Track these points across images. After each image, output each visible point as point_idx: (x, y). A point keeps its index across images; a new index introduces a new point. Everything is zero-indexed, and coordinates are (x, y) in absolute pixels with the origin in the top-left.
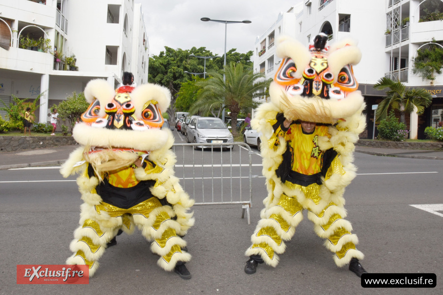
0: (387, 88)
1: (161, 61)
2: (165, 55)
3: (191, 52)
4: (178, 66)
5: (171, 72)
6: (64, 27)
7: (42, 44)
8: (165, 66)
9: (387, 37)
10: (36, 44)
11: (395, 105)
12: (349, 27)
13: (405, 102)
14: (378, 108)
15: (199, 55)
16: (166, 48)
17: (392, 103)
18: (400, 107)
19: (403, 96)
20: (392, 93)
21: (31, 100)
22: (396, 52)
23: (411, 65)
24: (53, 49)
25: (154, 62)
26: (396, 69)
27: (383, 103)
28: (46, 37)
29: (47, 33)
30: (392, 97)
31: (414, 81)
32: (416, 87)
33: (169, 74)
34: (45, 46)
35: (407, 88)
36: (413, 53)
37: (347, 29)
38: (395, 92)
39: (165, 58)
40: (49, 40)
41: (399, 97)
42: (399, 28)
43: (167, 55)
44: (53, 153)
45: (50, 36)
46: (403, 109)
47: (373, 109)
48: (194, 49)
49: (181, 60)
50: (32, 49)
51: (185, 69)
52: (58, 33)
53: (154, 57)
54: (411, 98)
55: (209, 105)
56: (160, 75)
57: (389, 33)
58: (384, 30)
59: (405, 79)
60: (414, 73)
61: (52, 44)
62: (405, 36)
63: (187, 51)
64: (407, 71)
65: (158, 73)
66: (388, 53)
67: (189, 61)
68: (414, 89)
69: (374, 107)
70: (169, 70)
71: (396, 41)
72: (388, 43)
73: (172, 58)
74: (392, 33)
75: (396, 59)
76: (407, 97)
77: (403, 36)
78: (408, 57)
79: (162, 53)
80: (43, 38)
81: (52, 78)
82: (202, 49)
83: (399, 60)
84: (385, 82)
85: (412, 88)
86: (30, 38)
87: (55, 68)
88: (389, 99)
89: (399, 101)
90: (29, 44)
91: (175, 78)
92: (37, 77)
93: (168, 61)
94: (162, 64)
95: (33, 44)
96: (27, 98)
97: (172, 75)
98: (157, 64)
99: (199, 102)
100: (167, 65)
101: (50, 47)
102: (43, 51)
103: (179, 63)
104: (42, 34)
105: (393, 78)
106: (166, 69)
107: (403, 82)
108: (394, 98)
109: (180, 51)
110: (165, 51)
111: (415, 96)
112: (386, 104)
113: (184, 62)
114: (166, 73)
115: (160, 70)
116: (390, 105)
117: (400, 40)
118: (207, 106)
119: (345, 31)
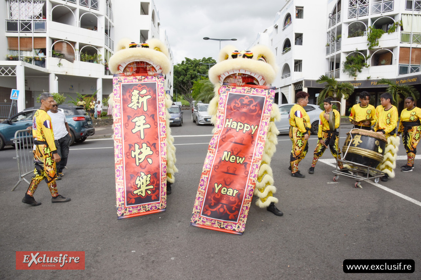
0: (325, 83)
1: (182, 67)
2: (185, 63)
3: (203, 61)
4: (194, 71)
5: (189, 74)
6: (111, 46)
7: (96, 58)
8: (185, 71)
9: (327, 48)
10: (92, 58)
11: (330, 94)
12: (302, 42)
13: (337, 91)
14: (319, 96)
15: (207, 63)
16: (186, 58)
17: (328, 93)
18: (333, 95)
19: (335, 87)
20: (328, 86)
21: (90, 96)
22: (332, 59)
23: (342, 67)
24: (104, 61)
25: (178, 68)
26: (333, 69)
27: (322, 92)
28: (99, 53)
29: (99, 51)
30: (329, 88)
31: (344, 77)
32: (344, 82)
33: (188, 75)
34: (98, 59)
35: (338, 82)
36: (343, 59)
37: (301, 43)
38: (331, 85)
39: (185, 65)
40: (100, 55)
41: (333, 88)
42: (335, 42)
43: (186, 63)
44: (103, 130)
45: (101, 53)
46: (335, 96)
47: (316, 96)
48: (204, 58)
49: (196, 66)
50: (90, 61)
51: (199, 72)
52: (107, 50)
53: (178, 65)
54: (340, 89)
55: (208, 96)
56: (182, 76)
57: (328, 45)
58: (325, 43)
59: (338, 76)
60: (344, 72)
61: (103, 58)
62: (339, 48)
63: (200, 60)
64: (339, 71)
65: (181, 75)
66: (328, 59)
67: (201, 67)
68: (342, 83)
69: (317, 95)
70: (188, 73)
71: (333, 51)
72: (328, 52)
73: (190, 65)
74: (331, 45)
75: (333, 63)
76: (338, 88)
77: (337, 47)
78: (340, 61)
79: (183, 62)
80: (97, 54)
81: (104, 81)
82: (210, 59)
83: (334, 64)
84: (324, 78)
85: (341, 82)
86: (88, 54)
87: (106, 74)
88: (326, 90)
89: (333, 91)
90: (88, 58)
91: (192, 78)
92: (94, 80)
93: (187, 67)
94: (183, 69)
95: (90, 58)
96: (87, 94)
97: (189, 76)
98: (180, 69)
99: (202, 94)
100: (187, 70)
101: (101, 60)
102: (97, 62)
103: (194, 68)
104: (96, 52)
105: (331, 75)
106: (186, 72)
107: (336, 78)
108: (330, 89)
109: (195, 60)
110: (185, 60)
111: (343, 88)
112: (324, 93)
113: (197, 67)
114: (186, 75)
115: (182, 73)
116: (327, 94)
117: (335, 50)
118: (206, 96)
119: (299, 45)
